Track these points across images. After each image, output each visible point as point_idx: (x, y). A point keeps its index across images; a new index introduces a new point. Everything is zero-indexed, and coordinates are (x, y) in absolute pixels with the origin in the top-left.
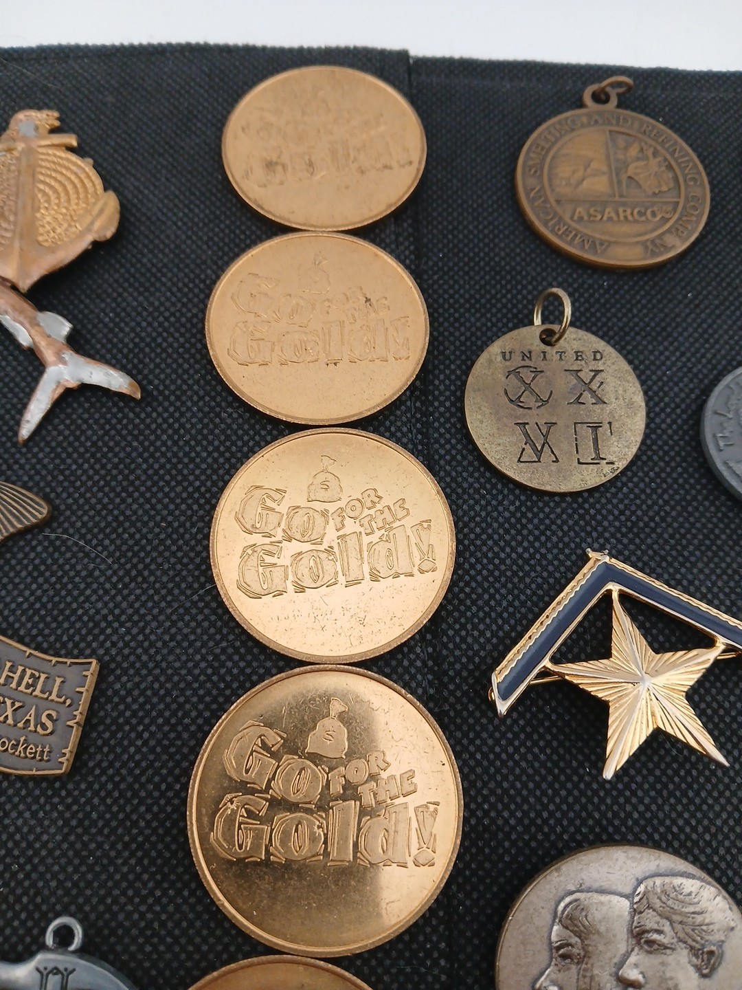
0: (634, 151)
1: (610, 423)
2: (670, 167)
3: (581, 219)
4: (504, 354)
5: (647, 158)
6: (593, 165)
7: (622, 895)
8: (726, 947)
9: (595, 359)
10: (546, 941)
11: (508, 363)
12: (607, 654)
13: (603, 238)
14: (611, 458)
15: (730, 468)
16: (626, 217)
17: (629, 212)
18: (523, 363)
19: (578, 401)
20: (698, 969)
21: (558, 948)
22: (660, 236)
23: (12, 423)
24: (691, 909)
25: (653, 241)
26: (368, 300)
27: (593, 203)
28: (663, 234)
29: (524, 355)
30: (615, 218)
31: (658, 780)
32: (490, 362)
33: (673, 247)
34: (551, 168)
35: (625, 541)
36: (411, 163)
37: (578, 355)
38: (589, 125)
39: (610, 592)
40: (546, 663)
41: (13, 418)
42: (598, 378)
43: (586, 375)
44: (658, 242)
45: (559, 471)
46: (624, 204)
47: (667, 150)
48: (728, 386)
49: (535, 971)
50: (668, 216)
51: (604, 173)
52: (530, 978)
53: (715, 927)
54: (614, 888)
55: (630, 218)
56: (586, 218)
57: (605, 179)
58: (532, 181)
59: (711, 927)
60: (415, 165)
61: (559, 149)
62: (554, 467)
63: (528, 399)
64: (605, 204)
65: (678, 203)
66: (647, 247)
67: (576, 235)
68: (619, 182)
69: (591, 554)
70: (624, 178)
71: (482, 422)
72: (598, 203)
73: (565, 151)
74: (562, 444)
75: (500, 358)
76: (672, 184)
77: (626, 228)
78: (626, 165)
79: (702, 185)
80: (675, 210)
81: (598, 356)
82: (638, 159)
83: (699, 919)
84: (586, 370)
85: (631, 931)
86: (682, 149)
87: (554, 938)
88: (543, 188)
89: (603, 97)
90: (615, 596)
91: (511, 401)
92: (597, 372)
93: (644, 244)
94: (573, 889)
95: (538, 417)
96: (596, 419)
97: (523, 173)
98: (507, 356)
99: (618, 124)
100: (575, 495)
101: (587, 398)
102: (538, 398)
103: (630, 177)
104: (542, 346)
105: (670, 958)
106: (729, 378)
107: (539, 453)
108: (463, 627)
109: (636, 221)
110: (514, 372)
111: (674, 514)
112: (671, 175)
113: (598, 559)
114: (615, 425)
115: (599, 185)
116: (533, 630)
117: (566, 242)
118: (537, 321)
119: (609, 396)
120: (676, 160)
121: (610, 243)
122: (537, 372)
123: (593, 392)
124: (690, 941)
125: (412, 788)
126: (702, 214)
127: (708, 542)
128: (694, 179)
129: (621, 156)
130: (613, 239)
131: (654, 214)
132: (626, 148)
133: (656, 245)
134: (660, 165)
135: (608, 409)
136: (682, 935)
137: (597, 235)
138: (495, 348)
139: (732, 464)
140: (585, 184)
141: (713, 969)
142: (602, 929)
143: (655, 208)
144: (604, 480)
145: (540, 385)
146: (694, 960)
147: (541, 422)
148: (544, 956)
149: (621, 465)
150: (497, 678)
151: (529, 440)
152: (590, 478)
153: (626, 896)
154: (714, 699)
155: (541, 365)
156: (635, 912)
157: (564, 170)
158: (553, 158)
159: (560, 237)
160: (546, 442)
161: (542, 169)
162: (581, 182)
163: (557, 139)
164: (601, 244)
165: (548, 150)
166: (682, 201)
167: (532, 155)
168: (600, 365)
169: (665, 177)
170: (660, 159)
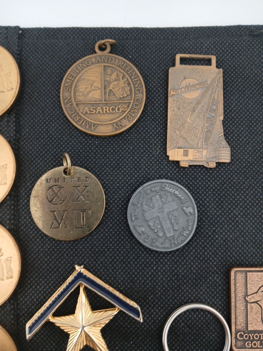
0: (114, 76)
1: (90, 210)
2: (129, 84)
3: (86, 112)
5: (119, 80)
6: (95, 84)
11: (49, 184)
13: (95, 122)
16: (106, 111)
17: (108, 108)
18: (55, 184)
19: (77, 201)
22: (120, 121)
25: (117, 123)
27: (92, 105)
28: (122, 119)
29: (56, 180)
30: (101, 112)
32: (41, 184)
33: (125, 126)
34: (76, 86)
36: (12, 89)
37: (79, 180)
38: (95, 63)
42: (87, 190)
43: (82, 189)
44: (119, 123)
46: (106, 104)
47: (128, 75)
48: (140, 192)
50: (125, 110)
51: (99, 89)
55: (108, 112)
56: (89, 112)
57: (99, 91)
60: (14, 90)
61: (80, 77)
64: (98, 104)
65: (130, 103)
66: (114, 126)
67: (83, 121)
68: (105, 93)
69: (77, 267)
70: (108, 91)
71: (36, 211)
72: (95, 104)
75: (45, 182)
76: (129, 93)
77: (106, 117)
78: (110, 83)
79: (142, 92)
80: (128, 107)
82: (116, 80)
84: (82, 186)
86: (136, 73)
88: (71, 98)
89: (104, 47)
92: (86, 187)
93: (112, 124)
95: (59, 208)
96: (84, 208)
97: (63, 90)
98: (49, 181)
99: (108, 63)
101: (81, 199)
104: (64, 176)
106: (141, 188)
107: (59, 224)
109: (110, 113)
112: (129, 88)
114: (92, 210)
117: (79, 125)
119: (90, 198)
120: (132, 80)
121: (98, 125)
123: (84, 196)
126: (140, 108)
127: (124, 260)
128: (139, 90)
129: (108, 79)
130: (99, 123)
132: (110, 75)
133: (118, 125)
134: (125, 83)
137: (92, 121)
138: (44, 178)
140: (90, 95)
143: (120, 107)
144: (85, 235)
147: (61, 210)
150: (28, 325)
151: (56, 219)
155: (63, 184)
157: (82, 87)
158: (78, 81)
159: (76, 122)
160: (63, 219)
161: (71, 87)
162: (88, 93)
163: (80, 71)
164: (94, 125)
165: (75, 77)
166: (132, 102)
167: (68, 80)
168: (88, 184)
169: (126, 89)
170: (125, 80)
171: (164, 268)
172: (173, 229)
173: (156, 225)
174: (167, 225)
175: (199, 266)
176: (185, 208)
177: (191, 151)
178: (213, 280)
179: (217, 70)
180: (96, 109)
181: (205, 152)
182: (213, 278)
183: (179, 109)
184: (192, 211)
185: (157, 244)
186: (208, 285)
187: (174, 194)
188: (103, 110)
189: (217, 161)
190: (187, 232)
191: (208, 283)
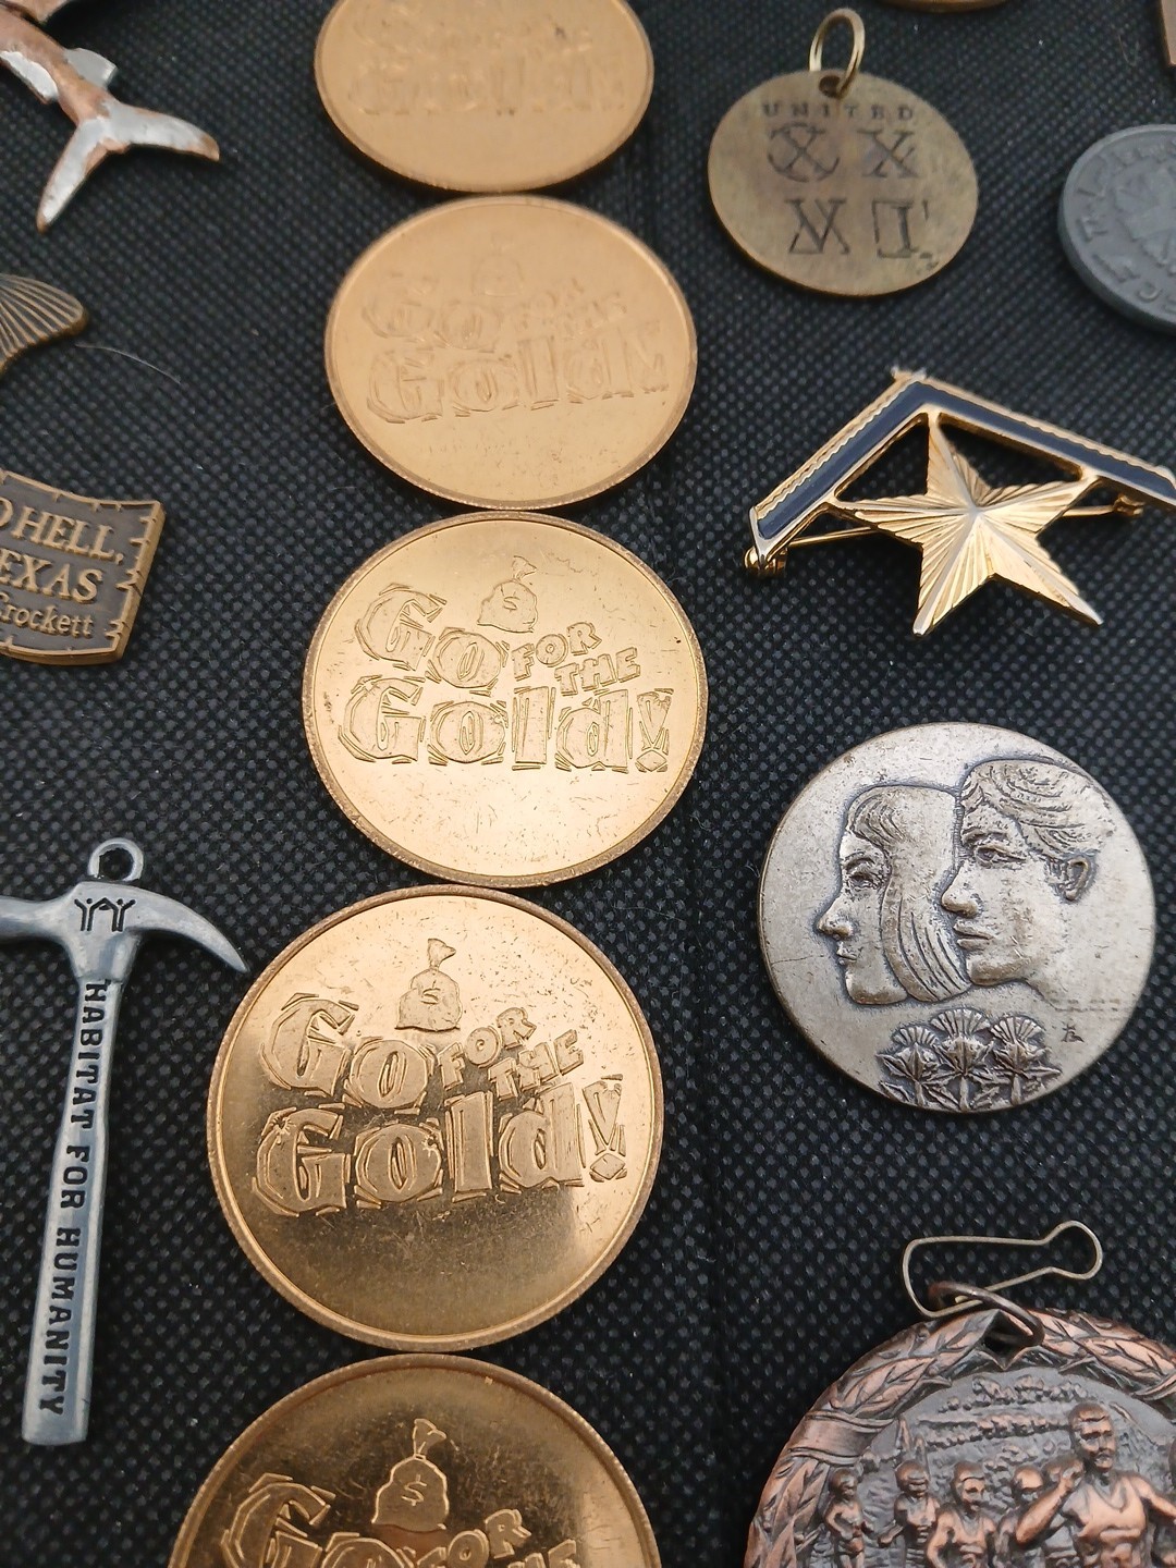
1: (925, 204)
4: (766, 108)
7: (942, 789)
8: (1101, 860)
9: (901, 117)
10: (830, 857)
11: (772, 119)
12: (921, 488)
14: (925, 248)
15: (1101, 263)
18: (797, 119)
19: (878, 172)
20: (1058, 888)
21: (850, 867)
23: (27, 205)
24: (1048, 803)
26: (559, 31)
29: (796, 111)
32: (746, 116)
37: (876, 111)
39: (924, 416)
40: (830, 498)
41: (28, 199)
42: (906, 143)
43: (889, 139)
45: (850, 265)
49: (817, 904)
52: (809, 914)
53: (1084, 832)
59: (1078, 830)
62: (843, 259)
63: (802, 167)
69: (896, 372)
74: (855, 227)
75: (759, 112)
81: (906, 113)
83: (1060, 818)
85: (956, 839)
87: (844, 853)
90: (933, 420)
91: (779, 170)
94: (870, 783)
95: (816, 192)
98: (771, 109)
100: (875, 301)
101: (890, 167)
102: (818, 167)
104: (824, 98)
105: (1021, 874)
108: (708, 475)
110: (784, 131)
111: (1019, 328)
113: (904, 379)
114: (932, 206)
116: (812, 460)
118: (815, 63)
122: (815, 132)
124: (1047, 850)
125: (633, 670)
135: (922, 184)
136: (1034, 840)
138: (754, 99)
139: (1104, 258)
141: (1082, 890)
142: (915, 834)
144: (917, 279)
145: (820, 151)
146: (1055, 879)
147: (825, 198)
148: (830, 882)
149: (943, 259)
150: (757, 515)
151: (804, 221)
152: (897, 276)
153: (949, 791)
155: (822, 122)
156: (961, 812)
168: (909, 125)
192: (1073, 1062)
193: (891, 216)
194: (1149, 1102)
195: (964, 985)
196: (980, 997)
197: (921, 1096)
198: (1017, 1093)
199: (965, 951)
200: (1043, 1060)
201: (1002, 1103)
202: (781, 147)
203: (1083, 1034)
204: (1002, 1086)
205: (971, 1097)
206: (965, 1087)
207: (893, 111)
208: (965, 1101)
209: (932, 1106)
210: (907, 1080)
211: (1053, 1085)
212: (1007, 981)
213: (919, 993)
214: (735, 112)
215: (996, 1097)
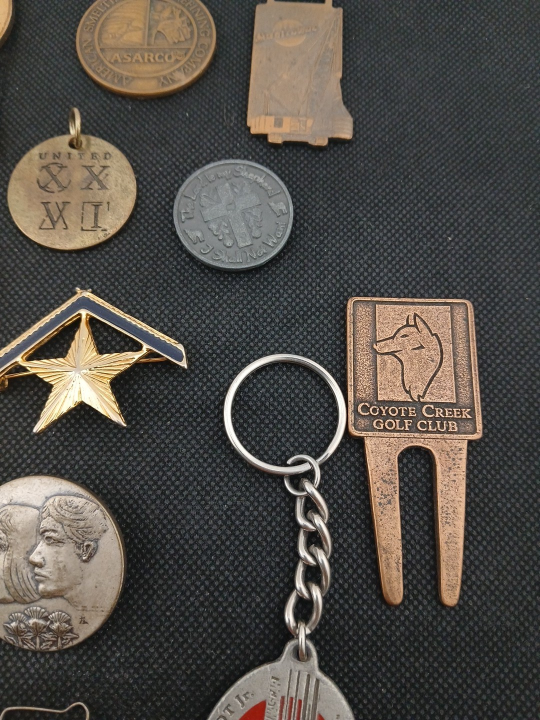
0: (166, 14)
1: (108, 203)
2: (190, 24)
3: (116, 61)
4: (41, 156)
5: (175, 18)
6: (135, 24)
7: (35, 507)
8: (101, 542)
9: (105, 158)
11: (43, 161)
12: (64, 355)
13: (129, 74)
14: (104, 226)
15: (186, 234)
16: (149, 60)
17: (152, 55)
18: (54, 161)
19: (88, 188)
20: (80, 556)
22: (171, 74)
24: (77, 517)
25: (165, 78)
27: (127, 50)
28: (174, 71)
29: (55, 156)
30: (141, 60)
31: (102, 440)
32: (30, 160)
33: (180, 80)
34: (103, 25)
35: (108, 283)
37: (94, 156)
39: (80, 314)
40: (19, 360)
42: (105, 172)
43: (97, 170)
44: (169, 77)
45: (67, 235)
46: (150, 51)
47: (190, 12)
48: (197, 178)
50: (179, 58)
51: (140, 29)
53: (93, 530)
54: (30, 503)
55: (152, 60)
56: (120, 60)
57: (140, 33)
58: (87, 36)
59: (90, 529)
61: (112, 13)
62: (64, 233)
63: (53, 186)
64: (136, 50)
65: (189, 49)
66: (159, 81)
67: (110, 73)
68: (150, 35)
69: (78, 291)
70: (154, 32)
71: (18, 201)
72: (131, 50)
73: (115, 14)
74: (71, 216)
75: (37, 157)
76: (189, 36)
77: (149, 68)
78: (158, 22)
79: (211, 36)
80: (186, 54)
81: (108, 156)
82: (169, 19)
83: (82, 524)
84: (97, 166)
85: (38, 531)
86: (202, 10)
88: (93, 40)
90: (84, 317)
91: (41, 187)
92: (104, 167)
93: (158, 78)
94: (6, 502)
95: (57, 198)
96: (99, 200)
97: (82, 29)
98: (43, 156)
100: (79, 252)
101: (95, 185)
102: (60, 185)
103: (159, 32)
104: (69, 149)
105: (62, 549)
106: (198, 172)
107: (54, 223)
109: (155, 62)
110: (46, 167)
111: (147, 266)
112: (189, 30)
114: (112, 204)
115: (135, 37)
117: (103, 78)
119: (111, 183)
120: (195, 19)
121: (133, 78)
122: (62, 167)
123: (100, 182)
124: (75, 538)
126: (206, 57)
127: (165, 285)
128: (206, 33)
129: (157, 18)
130: (135, 75)
131: (170, 57)
132: (161, 12)
133: (167, 79)
134: (183, 22)
135: (108, 193)
136: (69, 534)
137: (125, 73)
138: (35, 151)
139: (188, 232)
140: (125, 38)
141: (91, 557)
142: (19, 528)
143: (172, 54)
144: (98, 241)
145: (63, 177)
146: (78, 551)
147: (60, 201)
149: (112, 232)
151: (48, 213)
152: (88, 240)
153: (37, 508)
154: (148, 387)
155: (66, 162)
156: (41, 519)
157: (113, 28)
158: (106, 19)
159: (98, 75)
160: (61, 215)
161: (95, 27)
162: (122, 36)
163: (111, 6)
164: (126, 79)
165: (103, 14)
166: (193, 47)
167: (91, 17)
168: (108, 163)
169: (185, 31)
170: (184, 18)
171: (233, 298)
172: (250, 235)
173: (222, 228)
174: (240, 229)
175: (294, 296)
176: (272, 204)
177: (287, 121)
178: (317, 321)
179: (334, 10)
180: (132, 57)
181: (310, 123)
182: (318, 317)
183: (270, 60)
184: (284, 207)
185: (222, 257)
186: (309, 329)
187: (255, 182)
188: (143, 58)
189: (330, 136)
190: (275, 241)
191: (309, 326)
192: (84, 632)
193: (90, 209)
194: (128, 649)
195: (37, 597)
196: (44, 602)
197: (20, 643)
198: (59, 644)
199: (38, 582)
200: (71, 631)
201: (54, 648)
202: (44, 176)
203: (89, 621)
204: (54, 642)
205: (41, 644)
206: (38, 640)
207: (102, 155)
208: (38, 646)
209: (25, 647)
210: (14, 635)
211: (75, 642)
212: (55, 597)
213: (18, 599)
214: (25, 159)
215: (51, 646)
